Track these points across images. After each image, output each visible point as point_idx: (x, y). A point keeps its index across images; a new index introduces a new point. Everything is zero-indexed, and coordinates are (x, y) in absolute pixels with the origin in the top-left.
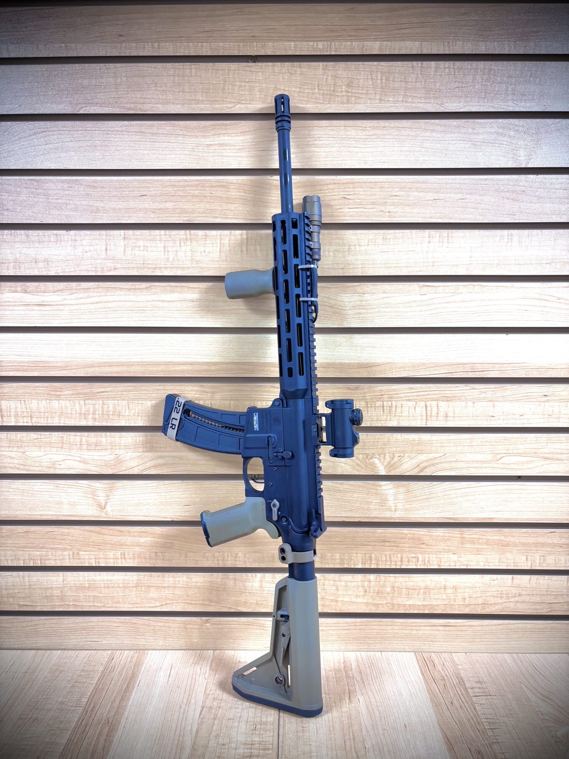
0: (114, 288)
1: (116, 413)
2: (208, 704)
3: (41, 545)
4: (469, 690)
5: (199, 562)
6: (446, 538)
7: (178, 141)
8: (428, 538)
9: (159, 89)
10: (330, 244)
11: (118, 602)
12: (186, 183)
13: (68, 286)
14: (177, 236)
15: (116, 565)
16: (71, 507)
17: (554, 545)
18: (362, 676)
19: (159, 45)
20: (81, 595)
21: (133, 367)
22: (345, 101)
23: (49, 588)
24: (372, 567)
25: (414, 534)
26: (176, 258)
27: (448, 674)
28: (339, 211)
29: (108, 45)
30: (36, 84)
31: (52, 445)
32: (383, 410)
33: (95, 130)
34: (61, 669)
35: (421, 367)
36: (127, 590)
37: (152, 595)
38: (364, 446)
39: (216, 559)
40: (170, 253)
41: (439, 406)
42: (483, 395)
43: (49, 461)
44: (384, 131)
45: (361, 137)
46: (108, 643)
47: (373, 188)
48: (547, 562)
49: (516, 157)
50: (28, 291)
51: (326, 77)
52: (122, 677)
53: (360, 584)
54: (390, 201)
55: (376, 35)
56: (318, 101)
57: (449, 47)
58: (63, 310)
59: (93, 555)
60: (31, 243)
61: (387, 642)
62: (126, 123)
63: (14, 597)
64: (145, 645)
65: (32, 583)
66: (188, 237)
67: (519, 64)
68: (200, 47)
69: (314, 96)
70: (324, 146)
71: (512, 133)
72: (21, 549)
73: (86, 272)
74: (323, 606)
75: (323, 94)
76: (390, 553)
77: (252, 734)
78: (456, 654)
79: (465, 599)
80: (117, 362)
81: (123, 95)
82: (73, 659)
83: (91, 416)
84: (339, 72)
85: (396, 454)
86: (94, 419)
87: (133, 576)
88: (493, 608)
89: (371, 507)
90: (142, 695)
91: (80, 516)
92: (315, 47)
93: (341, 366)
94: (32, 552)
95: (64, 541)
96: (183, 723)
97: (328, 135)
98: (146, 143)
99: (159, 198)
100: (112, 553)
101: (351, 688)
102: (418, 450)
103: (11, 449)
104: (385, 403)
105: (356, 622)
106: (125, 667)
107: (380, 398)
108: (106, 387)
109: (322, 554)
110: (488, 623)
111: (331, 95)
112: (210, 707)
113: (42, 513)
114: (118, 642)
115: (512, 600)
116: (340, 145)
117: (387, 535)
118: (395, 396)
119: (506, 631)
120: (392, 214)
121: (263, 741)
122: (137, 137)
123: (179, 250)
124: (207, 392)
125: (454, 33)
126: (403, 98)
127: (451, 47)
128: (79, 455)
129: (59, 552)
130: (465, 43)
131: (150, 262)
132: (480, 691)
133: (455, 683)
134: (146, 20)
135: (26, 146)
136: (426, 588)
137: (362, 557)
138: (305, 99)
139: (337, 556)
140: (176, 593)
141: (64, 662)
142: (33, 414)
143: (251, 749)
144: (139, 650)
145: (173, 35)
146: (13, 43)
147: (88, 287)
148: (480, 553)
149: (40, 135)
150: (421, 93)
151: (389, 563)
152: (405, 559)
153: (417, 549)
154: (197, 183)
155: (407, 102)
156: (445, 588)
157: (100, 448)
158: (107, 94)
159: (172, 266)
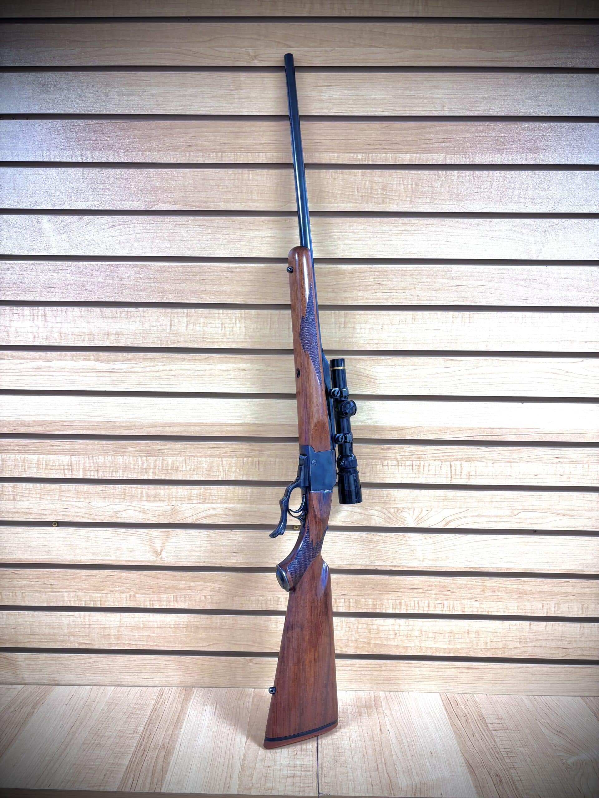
0: (177, 358)
1: (174, 468)
2: (253, 733)
3: (101, 588)
4: (489, 725)
5: (244, 605)
6: (469, 586)
7: (236, 234)
8: (452, 586)
9: (221, 190)
10: (366, 323)
11: (169, 642)
12: (242, 270)
13: (136, 356)
14: (234, 315)
15: (168, 607)
16: (130, 553)
17: (567, 594)
18: (391, 712)
19: (222, 155)
20: (136, 634)
21: (191, 427)
22: (381, 202)
23: (107, 627)
24: (403, 611)
25: (440, 582)
26: (231, 334)
28: (374, 294)
29: (178, 153)
30: (115, 185)
31: (116, 496)
32: (413, 468)
33: (165, 224)
34: (117, 702)
35: (446, 431)
36: (177, 630)
37: (200, 636)
38: (395, 501)
39: (260, 603)
40: (226, 329)
41: (462, 466)
42: (503, 457)
43: (112, 511)
44: (414, 227)
45: (395, 232)
46: (159, 680)
47: (404, 275)
48: (562, 610)
49: (528, 251)
50: (100, 359)
51: (364, 182)
52: (173, 709)
53: (391, 627)
54: (418, 286)
55: (407, 149)
56: (357, 201)
57: (469, 158)
58: (131, 377)
59: (148, 597)
60: (105, 319)
61: (416, 683)
62: (191, 218)
64: (192, 682)
65: (92, 623)
66: (243, 315)
67: (530, 172)
68: (257, 156)
69: (354, 197)
70: (362, 239)
71: (524, 231)
72: (83, 591)
73: (152, 344)
74: (357, 647)
75: (362, 196)
76: (418, 599)
77: (294, 758)
78: (477, 695)
79: (486, 643)
80: (177, 423)
81: (189, 194)
82: (126, 693)
83: (151, 471)
84: (375, 178)
85: (424, 509)
86: (154, 473)
87: (184, 618)
88: (513, 653)
89: (402, 556)
90: (192, 724)
91: (137, 561)
92: (355, 157)
93: (376, 429)
94: (93, 594)
95: (122, 584)
96: (232, 748)
97: (366, 230)
98: (209, 235)
99: (218, 282)
100: (165, 596)
101: (381, 721)
102: (444, 506)
103: (78, 500)
104: (414, 462)
105: (387, 664)
106: (174, 701)
107: (410, 458)
108: (166, 445)
109: (356, 600)
110: (508, 667)
111: (368, 196)
113: (103, 558)
114: (168, 679)
115: (530, 644)
116: (376, 239)
117: (415, 582)
118: (423, 456)
119: (525, 674)
120: (421, 298)
121: (304, 765)
122: (201, 230)
123: (235, 327)
124: (255, 450)
125: (474, 147)
126: (430, 200)
127: (471, 159)
128: (139, 506)
129: (117, 595)
130: (483, 155)
131: (209, 336)
132: (500, 726)
133: (476, 719)
134: (212, 134)
135: (105, 237)
136: (451, 633)
137: (393, 602)
138: (346, 200)
139: (370, 601)
140: (222, 634)
141: (118, 696)
142: (100, 468)
143: (294, 770)
144: (186, 687)
145: (234, 147)
146: (97, 150)
147: (154, 357)
148: (501, 600)
149: (117, 228)
150: (446, 197)
151: (418, 609)
152: (432, 605)
153: (443, 596)
154: (251, 269)
155: (433, 203)
156: (468, 633)
157: (158, 499)
158: (176, 194)
159: (228, 340)
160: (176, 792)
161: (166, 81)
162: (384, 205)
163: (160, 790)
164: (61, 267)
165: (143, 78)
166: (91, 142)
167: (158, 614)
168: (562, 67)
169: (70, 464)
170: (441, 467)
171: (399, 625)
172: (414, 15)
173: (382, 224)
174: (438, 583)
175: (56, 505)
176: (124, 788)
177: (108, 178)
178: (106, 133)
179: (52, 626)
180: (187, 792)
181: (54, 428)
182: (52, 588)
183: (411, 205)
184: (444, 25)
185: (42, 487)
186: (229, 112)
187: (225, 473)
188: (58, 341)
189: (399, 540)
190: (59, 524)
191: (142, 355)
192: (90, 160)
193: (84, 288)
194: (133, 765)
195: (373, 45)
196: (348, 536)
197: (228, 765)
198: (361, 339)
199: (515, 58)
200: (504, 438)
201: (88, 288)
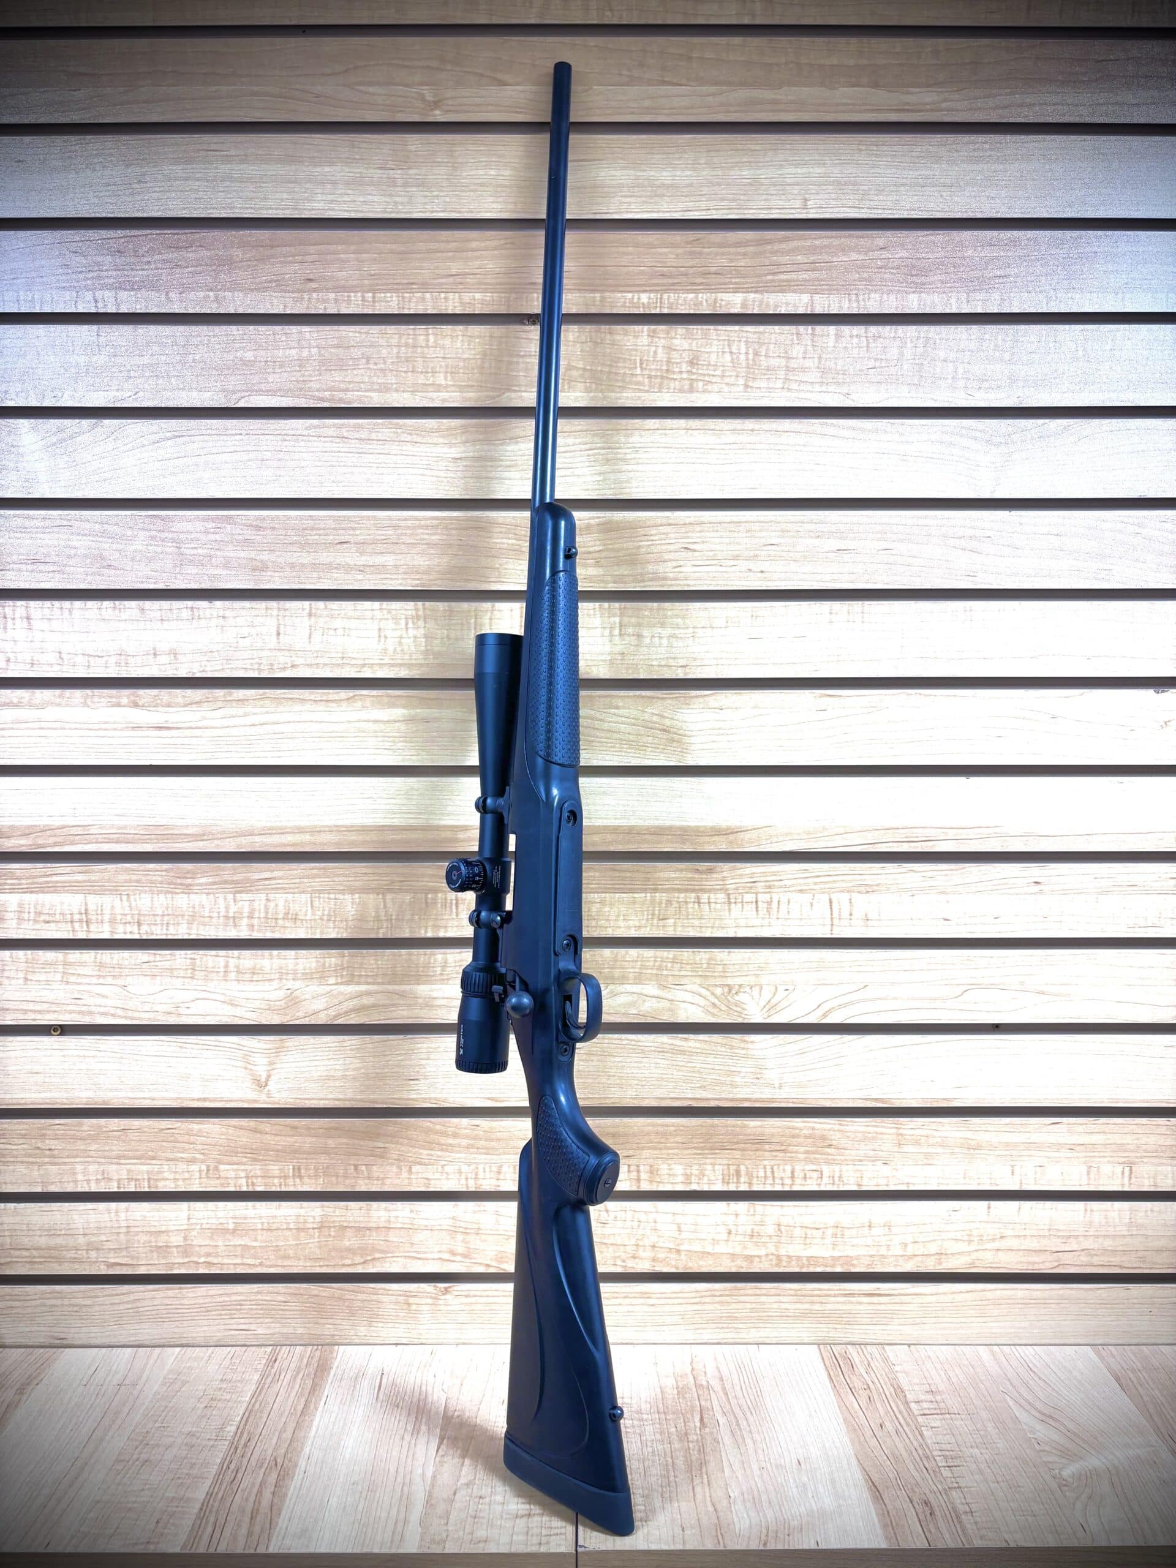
0: (291, 698)
1: (290, 916)
2: (451, 1432)
3: (150, 1153)
4: (913, 1405)
5: (432, 1182)
6: (870, 1135)
7: (404, 453)
8: (838, 1135)
9: (372, 366)
10: (663, 625)
11: (287, 1257)
13: (210, 696)
14: (402, 612)
15: (283, 1189)
16: (206, 1083)
17: (1059, 1146)
18: (723, 1384)
19: (374, 297)
20: (220, 1243)
21: (323, 835)
22: (686, 387)
23: (163, 1232)
24: (743, 1187)
25: (813, 1129)
26: (399, 649)
27: (875, 1379)
28: (676, 570)
29: (287, 295)
30: (163, 358)
31: (175, 973)
32: (757, 908)
33: (263, 434)
34: (184, 1378)
35: (821, 835)
36: (302, 1234)
37: (347, 1243)
38: (724, 972)
39: (463, 1176)
40: (388, 640)
41: (853, 901)
42: (930, 882)
43: (168, 1001)
44: (752, 437)
45: (715, 447)
46: (268, 1332)
47: (735, 531)
48: (1048, 1178)
49: (975, 482)
50: (140, 703)
51: (653, 349)
52: (296, 1389)
53: (719, 1219)
54: (763, 553)
55: (735, 283)
56: (642, 388)
57: (858, 301)
58: (201, 737)
59: (243, 1170)
60: (148, 623)
61: (769, 1325)
62: (315, 422)
63: (97, 1249)
64: (333, 1335)
65: (132, 1223)
66: (421, 613)
67: (975, 329)
68: (443, 300)
69: (634, 379)
70: (652, 461)
71: (966, 442)
72: (115, 1161)
73: (242, 671)
74: (654, 1260)
75: (650, 377)
76: (773, 1163)
78: (890, 1347)
79: (906, 1245)
80: (294, 827)
81: (311, 375)
82: (204, 1361)
83: (245, 921)
84: (676, 342)
85: (779, 987)
86: (251, 927)
87: (314, 1210)
88: (956, 1262)
89: (737, 1079)
90: (333, 1419)
93: (684, 832)
94: (133, 1167)
95: (192, 1146)
96: (409, 1464)
97: (658, 442)
98: (352, 455)
99: (370, 547)
100: (277, 1167)
101: (703, 1403)
102: (818, 980)
104: (761, 897)
105: (714, 1290)
106: (298, 1373)
107: (751, 888)
108: (273, 871)
109: (651, 1166)
111: (662, 377)
113: (152, 1095)
114: (285, 1331)
115: (989, 1246)
116: (678, 461)
117: (767, 1130)
118: (776, 883)
119: (980, 1303)
120: (766, 575)
122: (335, 445)
123: (405, 635)
125: (866, 280)
126: (784, 383)
127: (862, 303)
128: (222, 991)
129: (182, 1166)
130: (885, 296)
131: (356, 656)
132: (932, 1406)
133: (888, 1394)
134: (353, 256)
135: (145, 461)
136: (837, 1227)
137: (723, 1170)
138: (619, 384)
139: (679, 1169)
140: (390, 1239)
141: (188, 1365)
142: (142, 918)
144: (322, 1345)
145: (398, 281)
146: (125, 290)
147: (246, 697)
148: (931, 1162)
149: (169, 443)
150: (813, 376)
151: (771, 1182)
152: (799, 1174)
153: (819, 1156)
154: (435, 522)
155: (789, 390)
156: (870, 1226)
157: (260, 977)
158: (285, 374)
159: (393, 662)
160: (298, 1551)
161: (260, 153)
162: (695, 395)
163: (267, 1548)
164: (58, 523)
165: (214, 147)
166: (114, 273)
167: (264, 1203)
168: (1035, 121)
169: (83, 912)
170: (812, 905)
171: (737, 1215)
172: (746, 21)
173: (690, 431)
174: (811, 1132)
175: (59, 993)
176: (195, 1545)
177: (148, 344)
178: (143, 256)
179: (53, 1232)
180: (317, 1551)
181: (51, 840)
182: (54, 1157)
183: (746, 394)
184: (805, 41)
185: (30, 957)
186: (387, 212)
187: (392, 924)
188: (56, 668)
189: (732, 1047)
190: (64, 1030)
191: (222, 694)
192: (111, 309)
193: (105, 564)
194: (214, 1501)
195: (667, 79)
196: (633, 1043)
197: (401, 1497)
198: (654, 657)
199: (944, 105)
200: (932, 847)
201: (113, 563)
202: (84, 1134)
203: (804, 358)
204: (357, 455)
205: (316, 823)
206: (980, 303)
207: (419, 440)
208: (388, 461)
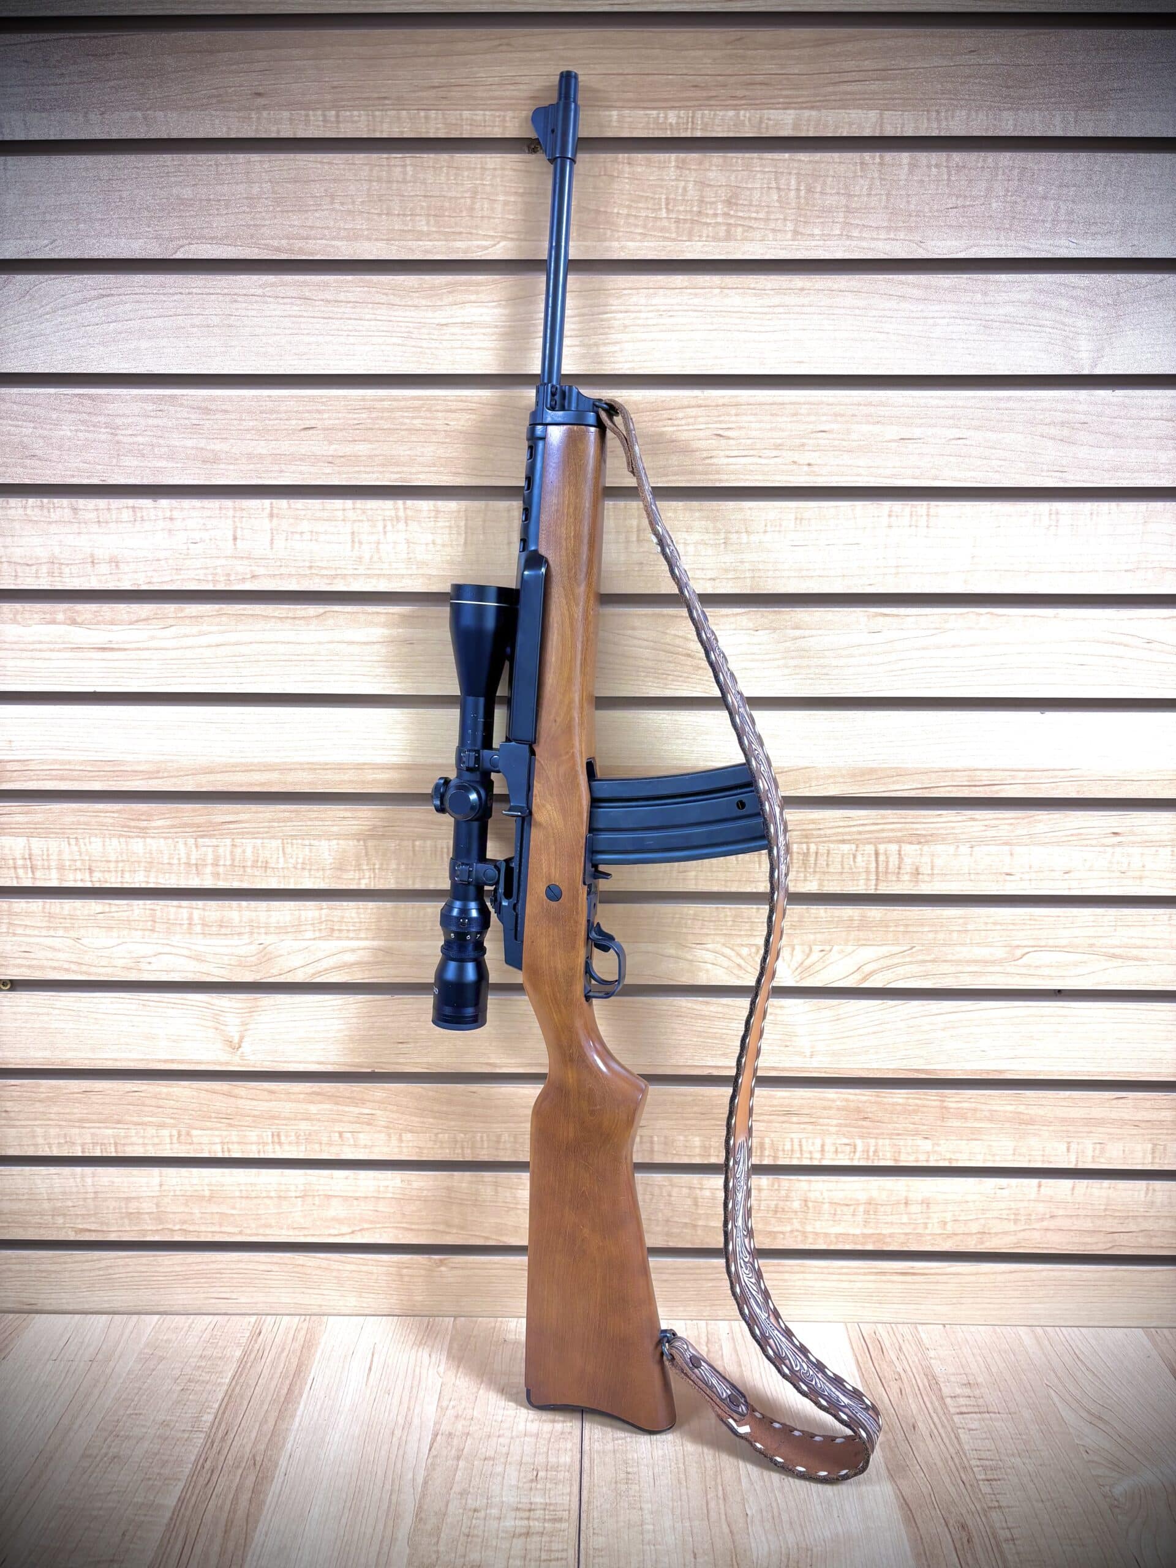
0: (253, 616)
1: (259, 864)
2: (445, 1427)
3: (116, 1117)
4: (948, 1401)
5: (425, 1151)
6: (910, 1107)
7: (379, 318)
8: (875, 1107)
9: (337, 206)
11: (269, 1226)
12: (395, 404)
13: (159, 612)
14: (379, 512)
15: (262, 1156)
16: (173, 1044)
17: (1123, 1123)
19: (337, 116)
20: (196, 1211)
21: (294, 773)
22: (722, 234)
23: (134, 1198)
24: (765, 1162)
25: (847, 1100)
26: (376, 556)
27: (907, 1368)
28: (708, 461)
29: (231, 114)
30: (84, 196)
31: (134, 924)
33: (209, 294)
35: (867, 777)
36: (286, 1203)
37: (331, 1213)
38: (752, 930)
39: (459, 1145)
40: (364, 546)
41: (903, 852)
42: (991, 833)
43: (127, 955)
44: (800, 298)
45: (754, 310)
46: (251, 1301)
47: (777, 415)
48: (1107, 1155)
49: (1072, 353)
50: (79, 620)
51: (683, 184)
52: (279, 1371)
54: (811, 442)
55: (787, 97)
56: (667, 235)
57: (939, 121)
58: (149, 659)
59: (217, 1136)
60: (83, 525)
62: (271, 278)
63: (64, 1215)
64: (320, 1306)
65: (100, 1189)
66: (401, 513)
67: (1083, 156)
68: (423, 121)
69: (658, 224)
70: (679, 328)
71: (1064, 303)
72: (77, 1124)
73: (195, 582)
75: (677, 221)
76: (801, 1135)
77: (531, 1489)
78: (923, 1327)
79: (945, 1223)
80: (261, 764)
81: (265, 219)
82: (183, 1332)
83: (209, 869)
84: (711, 175)
85: (814, 947)
86: (216, 875)
87: (297, 1177)
88: (1000, 1242)
90: (318, 1407)
91: (190, 1062)
92: (661, 120)
94: (97, 1131)
95: (160, 1110)
96: (399, 1465)
97: (686, 304)
98: (315, 320)
99: (340, 434)
100: (255, 1133)
102: (860, 939)
103: (52, 933)
104: (795, 847)
106: (283, 1350)
108: (238, 813)
109: (666, 1137)
110: (989, 1269)
111: (693, 221)
112: (450, 1434)
113: (116, 1056)
114: (269, 1300)
117: (795, 1101)
119: (1024, 1283)
120: (815, 469)
121: (550, 1504)
122: (295, 308)
123: (383, 540)
124: (441, 824)
125: (950, 92)
126: (842, 229)
127: (944, 123)
128: (187, 945)
129: (151, 1131)
130: (973, 113)
131: (326, 564)
132: (969, 1403)
133: (921, 1386)
134: (311, 62)
136: (870, 1203)
138: (640, 231)
139: (697, 1141)
140: (380, 1209)
142: (94, 864)
143: (528, 1519)
144: (310, 1315)
145: (369, 95)
147: (200, 614)
148: (978, 1136)
149: (96, 303)
150: (879, 219)
151: (798, 1155)
152: (829, 1148)
153: (853, 1129)
154: (417, 403)
155: (849, 237)
156: (906, 1203)
157: (228, 931)
158: (233, 217)
159: (369, 572)
162: (732, 243)
167: (242, 1170)
169: (27, 856)
171: (760, 1190)
173: (726, 291)
174: (844, 1103)
175: (5, 945)
177: (65, 178)
178: (55, 66)
179: (14, 1197)
182: (11, 1119)
183: (796, 243)
187: (374, 873)
190: (14, 985)
191: (172, 610)
193: (28, 453)
194: (186, 1509)
200: (997, 792)
201: (38, 452)
202: (43, 1095)
203: (869, 195)
204: (322, 321)
205: (287, 760)
206: (1091, 124)
207: (397, 301)
208: (357, 328)
